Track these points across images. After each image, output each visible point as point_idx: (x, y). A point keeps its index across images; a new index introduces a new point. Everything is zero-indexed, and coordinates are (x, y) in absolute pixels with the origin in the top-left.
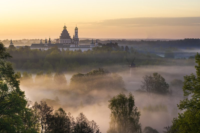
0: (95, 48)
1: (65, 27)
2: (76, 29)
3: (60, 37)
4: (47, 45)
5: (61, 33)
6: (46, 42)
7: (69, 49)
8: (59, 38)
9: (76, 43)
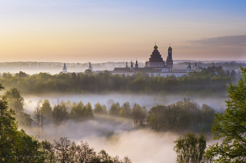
0: (191, 73)
1: (156, 47)
2: (170, 49)
3: (150, 59)
4: (133, 70)
5: (151, 54)
6: (132, 66)
7: (160, 74)
8: (148, 60)
9: (170, 67)
